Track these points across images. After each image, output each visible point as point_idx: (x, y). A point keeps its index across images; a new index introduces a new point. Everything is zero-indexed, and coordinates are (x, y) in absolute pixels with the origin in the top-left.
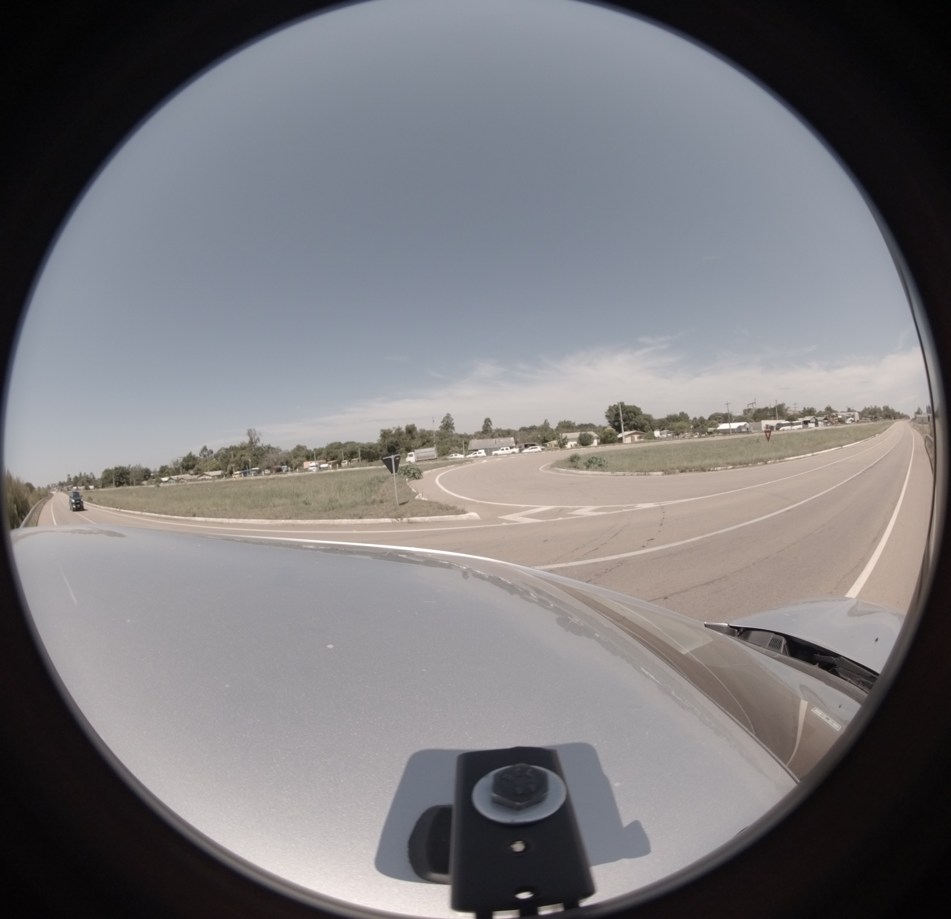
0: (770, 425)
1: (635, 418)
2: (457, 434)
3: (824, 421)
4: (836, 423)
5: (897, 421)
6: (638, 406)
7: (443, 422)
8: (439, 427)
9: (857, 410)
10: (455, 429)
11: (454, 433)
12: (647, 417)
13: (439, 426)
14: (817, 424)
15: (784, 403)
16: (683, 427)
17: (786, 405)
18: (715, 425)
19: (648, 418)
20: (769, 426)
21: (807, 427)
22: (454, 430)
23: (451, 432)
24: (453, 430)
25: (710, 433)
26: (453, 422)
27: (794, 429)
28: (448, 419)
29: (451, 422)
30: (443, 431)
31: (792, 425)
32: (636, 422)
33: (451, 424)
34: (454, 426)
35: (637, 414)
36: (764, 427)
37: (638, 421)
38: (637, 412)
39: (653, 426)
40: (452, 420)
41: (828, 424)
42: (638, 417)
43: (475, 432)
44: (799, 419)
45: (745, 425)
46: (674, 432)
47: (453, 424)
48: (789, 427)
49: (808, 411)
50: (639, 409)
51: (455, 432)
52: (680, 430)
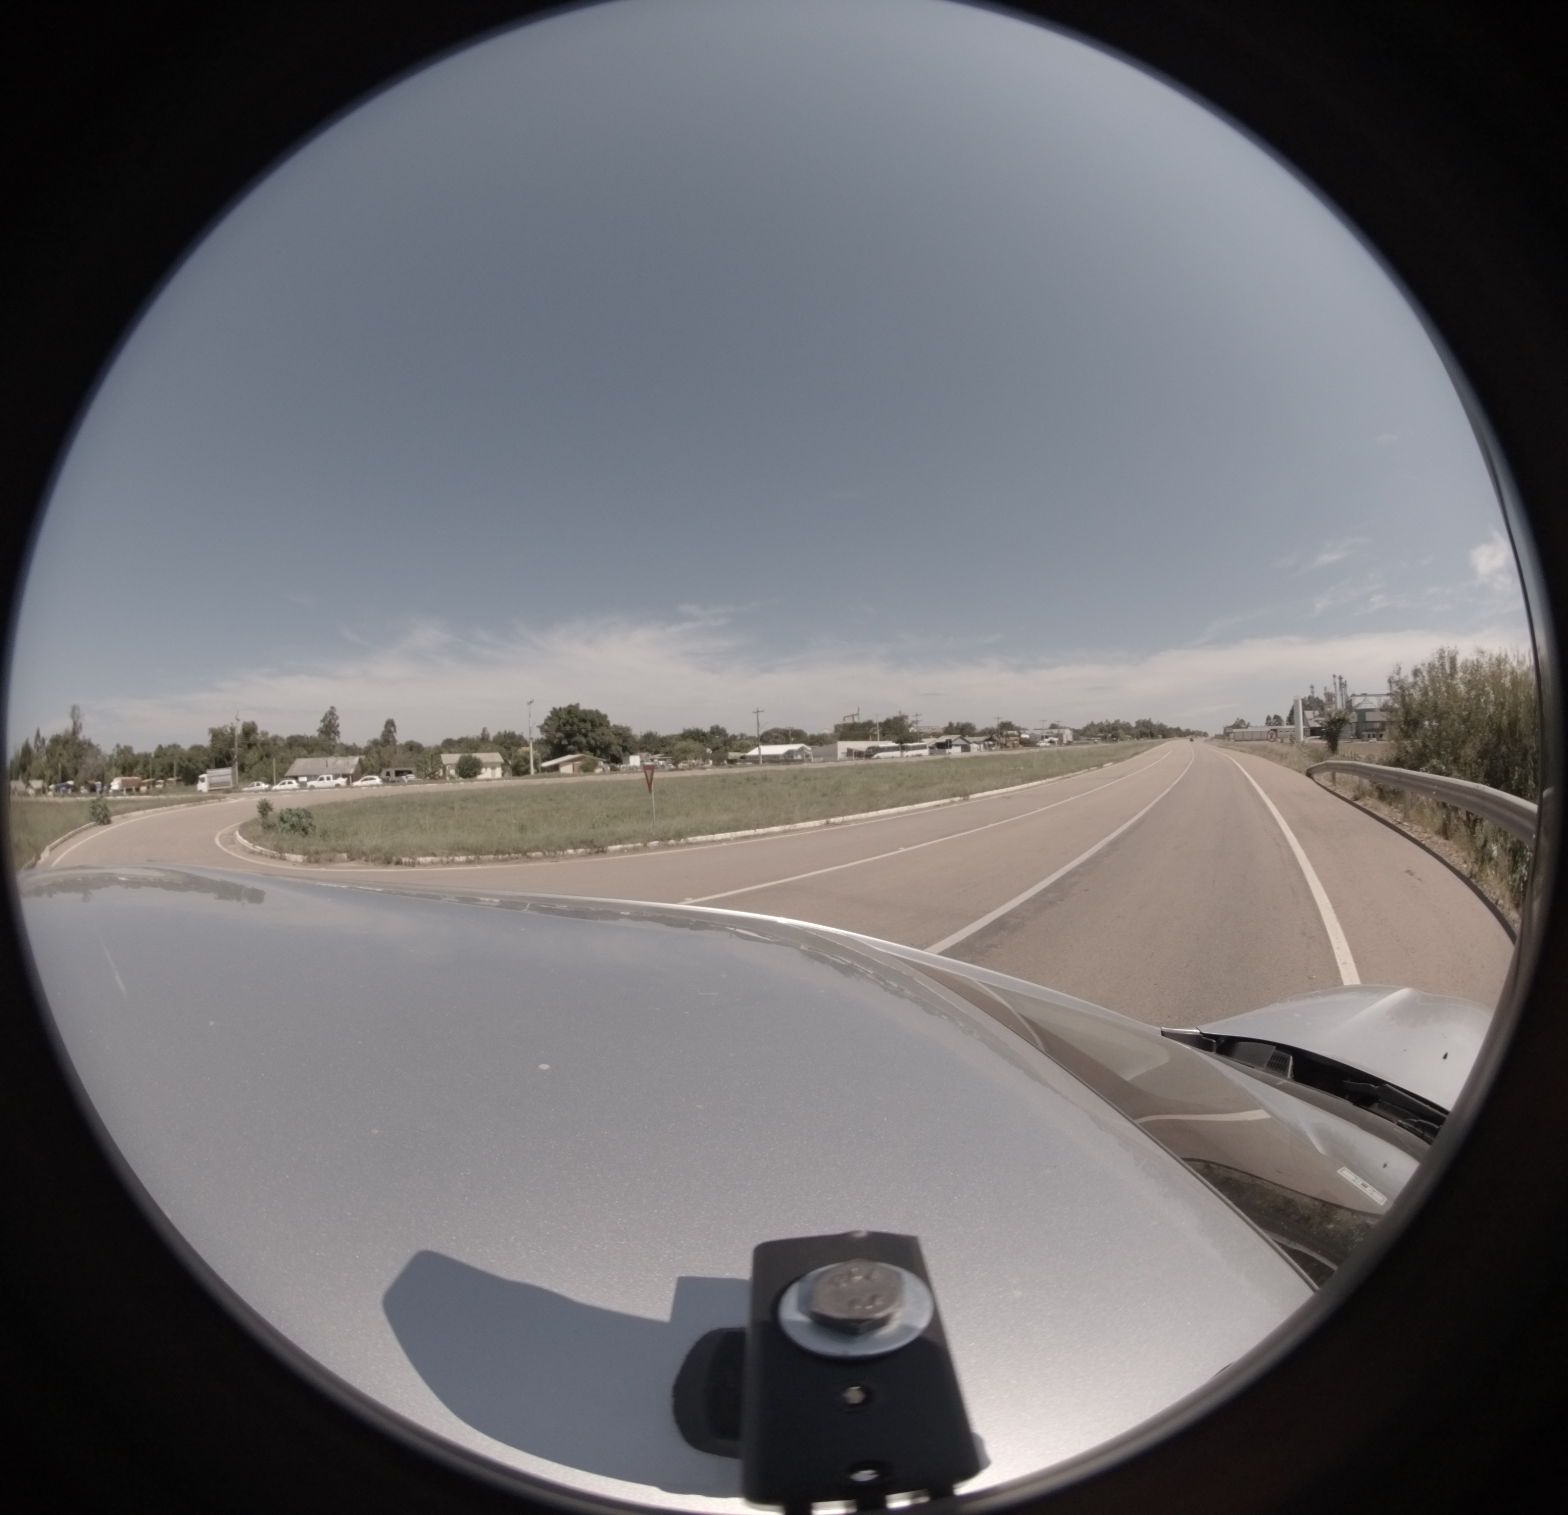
0: (856, 750)
1: (592, 731)
2: (342, 744)
3: (986, 743)
4: (1014, 746)
5: (1168, 741)
6: (603, 711)
7: (323, 721)
8: (318, 730)
9: (1067, 726)
10: (341, 735)
11: (338, 742)
12: (620, 732)
13: (318, 728)
14: (966, 748)
15: (906, 714)
16: (687, 750)
17: (909, 717)
18: (746, 747)
19: (623, 734)
20: (854, 751)
21: (945, 753)
22: (339, 737)
23: (334, 740)
24: (337, 737)
25: (732, 762)
26: (338, 722)
27: (907, 756)
28: (331, 717)
29: (335, 721)
30: (323, 736)
31: (903, 749)
32: (594, 739)
33: (336, 725)
34: (339, 729)
35: (598, 725)
36: (842, 753)
37: (597, 738)
38: (597, 722)
39: (631, 748)
40: (337, 718)
41: (993, 748)
42: (599, 731)
43: (369, 741)
44: (923, 740)
45: (802, 749)
46: (672, 759)
47: (338, 726)
48: (897, 754)
49: (956, 728)
50: (605, 716)
51: (340, 740)
52: (682, 755)
